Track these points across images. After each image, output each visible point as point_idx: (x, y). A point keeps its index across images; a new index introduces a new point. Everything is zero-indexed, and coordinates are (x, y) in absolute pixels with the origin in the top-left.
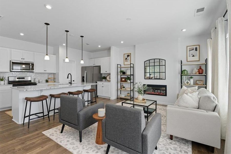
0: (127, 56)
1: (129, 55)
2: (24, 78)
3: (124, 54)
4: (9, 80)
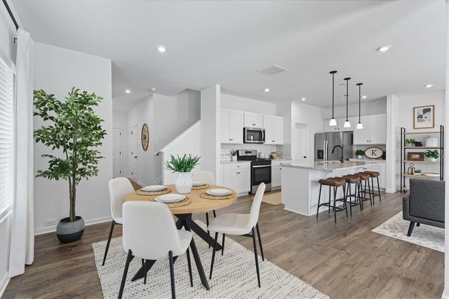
0: (423, 111)
1: (430, 109)
2: (250, 152)
3: (414, 108)
4: (240, 155)
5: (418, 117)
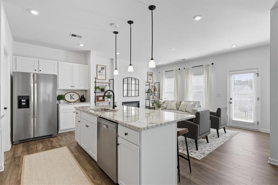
5: (99, 72)
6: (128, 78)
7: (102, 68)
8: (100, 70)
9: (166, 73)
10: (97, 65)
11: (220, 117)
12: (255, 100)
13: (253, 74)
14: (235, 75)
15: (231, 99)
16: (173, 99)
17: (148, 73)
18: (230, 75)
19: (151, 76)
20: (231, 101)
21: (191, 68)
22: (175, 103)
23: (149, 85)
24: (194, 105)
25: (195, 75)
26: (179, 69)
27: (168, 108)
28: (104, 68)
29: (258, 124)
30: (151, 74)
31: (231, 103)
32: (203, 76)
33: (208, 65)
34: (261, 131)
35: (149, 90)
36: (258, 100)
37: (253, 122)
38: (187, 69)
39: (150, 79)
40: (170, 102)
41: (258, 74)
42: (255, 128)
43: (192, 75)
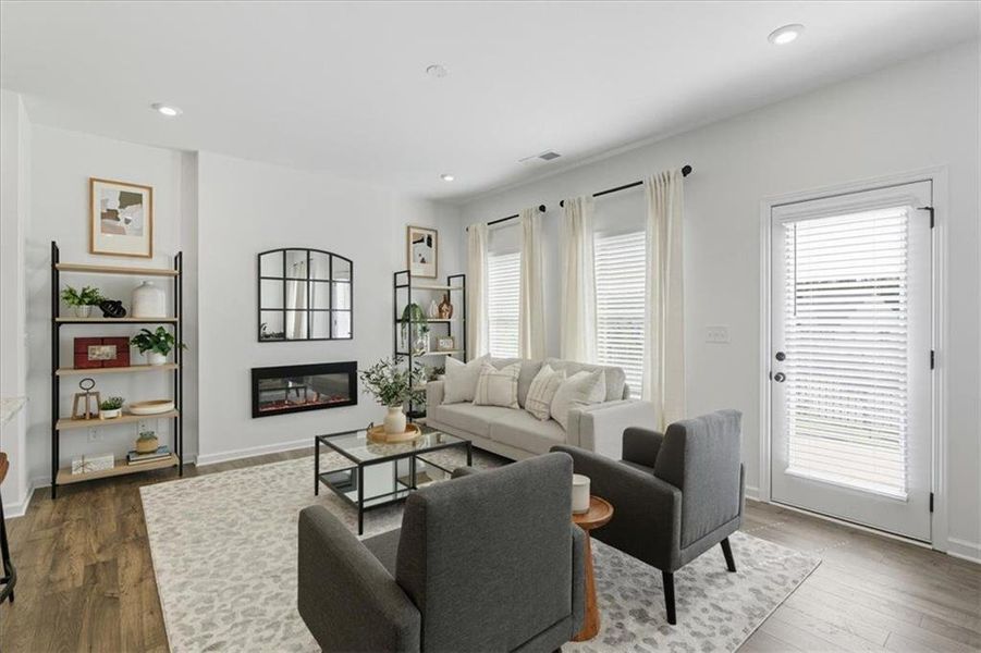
5: (103, 216)
6: (284, 250)
7: (129, 199)
8: (114, 204)
9: (491, 231)
10: (92, 180)
11: (681, 487)
12: (914, 361)
13: (902, 211)
14: (798, 224)
15: (780, 357)
16: (516, 356)
17: (412, 231)
18: (776, 225)
19: (429, 244)
20: (781, 367)
21: (588, 201)
22: (513, 372)
23: (409, 286)
24: (583, 390)
25: (610, 232)
26: (542, 208)
27: (477, 400)
28: (141, 195)
29: (932, 510)
30: (429, 239)
31: (777, 378)
32: (642, 236)
33: (666, 179)
34: (949, 553)
35: (410, 308)
36: (932, 367)
37: (904, 495)
38: (572, 204)
39: (423, 261)
40: (492, 370)
41: (932, 210)
42: (915, 528)
43: (597, 234)
